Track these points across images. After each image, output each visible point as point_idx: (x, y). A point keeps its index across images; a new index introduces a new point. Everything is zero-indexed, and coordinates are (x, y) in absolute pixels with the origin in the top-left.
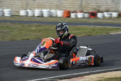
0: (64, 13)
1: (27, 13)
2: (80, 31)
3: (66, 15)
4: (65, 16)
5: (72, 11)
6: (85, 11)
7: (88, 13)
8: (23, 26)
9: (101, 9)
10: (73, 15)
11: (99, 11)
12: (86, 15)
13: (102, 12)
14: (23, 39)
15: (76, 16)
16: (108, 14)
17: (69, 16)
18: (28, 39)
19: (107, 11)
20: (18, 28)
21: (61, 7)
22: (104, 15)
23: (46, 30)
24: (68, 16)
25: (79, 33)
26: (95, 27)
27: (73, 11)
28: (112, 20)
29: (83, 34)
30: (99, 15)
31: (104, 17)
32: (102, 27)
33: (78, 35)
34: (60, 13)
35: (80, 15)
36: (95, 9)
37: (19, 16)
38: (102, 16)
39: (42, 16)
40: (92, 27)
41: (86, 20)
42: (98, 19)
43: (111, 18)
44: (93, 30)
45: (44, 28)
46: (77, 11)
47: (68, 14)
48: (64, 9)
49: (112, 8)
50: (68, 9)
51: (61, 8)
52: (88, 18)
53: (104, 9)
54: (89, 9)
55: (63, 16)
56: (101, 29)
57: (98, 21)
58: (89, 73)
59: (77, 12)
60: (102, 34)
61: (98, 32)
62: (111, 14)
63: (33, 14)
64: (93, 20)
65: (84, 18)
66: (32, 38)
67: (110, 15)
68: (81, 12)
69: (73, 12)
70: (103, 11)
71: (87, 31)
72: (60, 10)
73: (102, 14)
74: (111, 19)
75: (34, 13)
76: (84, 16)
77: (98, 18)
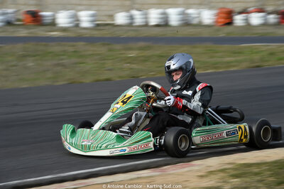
0: (217, 15)
1: (132, 18)
3: (222, 20)
4: (220, 22)
5: (237, 10)
6: (269, 9)
8: (110, 50)
10: (239, 20)
14: (98, 81)
15: (247, 20)
17: (230, 23)
18: (108, 80)
20: (99, 54)
21: (212, 2)
23: (162, 56)
24: (227, 21)
29: (244, 65)
33: (234, 66)
35: (256, 19)
37: (113, 25)
39: (165, 24)
40: (274, 46)
41: (270, 30)
45: (158, 53)
46: (250, 9)
47: (228, 18)
55: (217, 22)
59: (249, 13)
61: (281, 59)
63: (144, 20)
65: (265, 24)
66: (120, 77)
71: (256, 57)
75: (146, 18)
76: (266, 20)
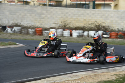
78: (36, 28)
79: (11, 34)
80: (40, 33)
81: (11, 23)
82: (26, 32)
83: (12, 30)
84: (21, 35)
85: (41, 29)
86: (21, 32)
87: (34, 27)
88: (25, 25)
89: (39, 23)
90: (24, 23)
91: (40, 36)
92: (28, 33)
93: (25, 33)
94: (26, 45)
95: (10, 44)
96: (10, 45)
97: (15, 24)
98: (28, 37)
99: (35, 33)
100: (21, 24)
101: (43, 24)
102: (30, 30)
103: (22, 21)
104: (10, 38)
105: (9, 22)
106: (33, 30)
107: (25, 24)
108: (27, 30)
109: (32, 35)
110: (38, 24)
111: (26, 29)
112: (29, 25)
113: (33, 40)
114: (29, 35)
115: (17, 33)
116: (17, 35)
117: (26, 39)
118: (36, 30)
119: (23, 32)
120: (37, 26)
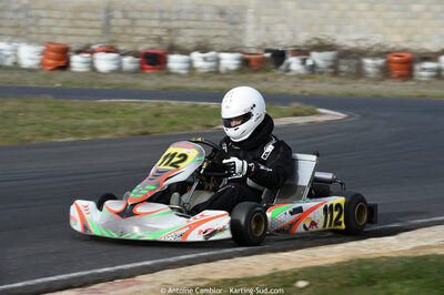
0: (43, 53)
2: (110, 120)
3: (50, 62)
4: (49, 65)
5: (74, 47)
6: (122, 47)
7: (135, 54)
9: (180, 41)
10: (78, 62)
11: (173, 49)
12: (129, 63)
13: (187, 52)
15: (91, 64)
16: (205, 59)
17: (65, 66)
19: (203, 49)
21: (31, 33)
22: (190, 62)
24: (62, 63)
25: (108, 125)
26: (161, 105)
27: (78, 48)
28: (221, 80)
29: (122, 131)
30: (176, 62)
31: (191, 68)
32: (187, 103)
33: (105, 132)
34: (29, 55)
35: (104, 62)
36: (159, 39)
38: (186, 65)
40: (151, 103)
41: (129, 80)
42: (172, 77)
43: (216, 72)
44: (157, 115)
46: (95, 47)
47: (62, 58)
48: (45, 38)
49: (217, 36)
50: (61, 41)
51: (34, 36)
52: (134, 72)
53: (191, 41)
54: (137, 39)
55: (42, 64)
56: (183, 113)
57: (172, 82)
58: (155, 264)
59: (93, 52)
60: (190, 128)
61: (173, 123)
62: (218, 60)
64: (151, 80)
65: (119, 70)
67: (213, 64)
68: (110, 50)
69: (79, 52)
70: (189, 47)
71: (137, 119)
72: (30, 42)
73: (185, 57)
74: (219, 76)
76: (120, 64)
77: (169, 73)
78: (388, 53)
79: (300, 77)
80: (404, 72)
81: (302, 38)
82: (353, 70)
83: (303, 62)
84: (335, 80)
85: (407, 56)
86: (334, 70)
87: (383, 50)
88: (351, 45)
89: (400, 33)
90: (348, 38)
91: (405, 80)
92: (359, 73)
93: (349, 73)
94: (351, 116)
95: (298, 111)
96: (296, 115)
97: (315, 42)
98: (361, 88)
99: (385, 72)
100: (336, 42)
101: (417, 37)
102: (368, 62)
103: (339, 31)
104: (297, 91)
105: (294, 36)
106: (380, 62)
107: (348, 40)
108: (355, 62)
109: (376, 80)
110: (395, 40)
111: (355, 58)
112: (363, 45)
113: (378, 96)
114: (363, 81)
115: (321, 73)
116: (322, 81)
117: (351, 95)
118: (388, 62)
119: (343, 68)
120: (393, 46)
